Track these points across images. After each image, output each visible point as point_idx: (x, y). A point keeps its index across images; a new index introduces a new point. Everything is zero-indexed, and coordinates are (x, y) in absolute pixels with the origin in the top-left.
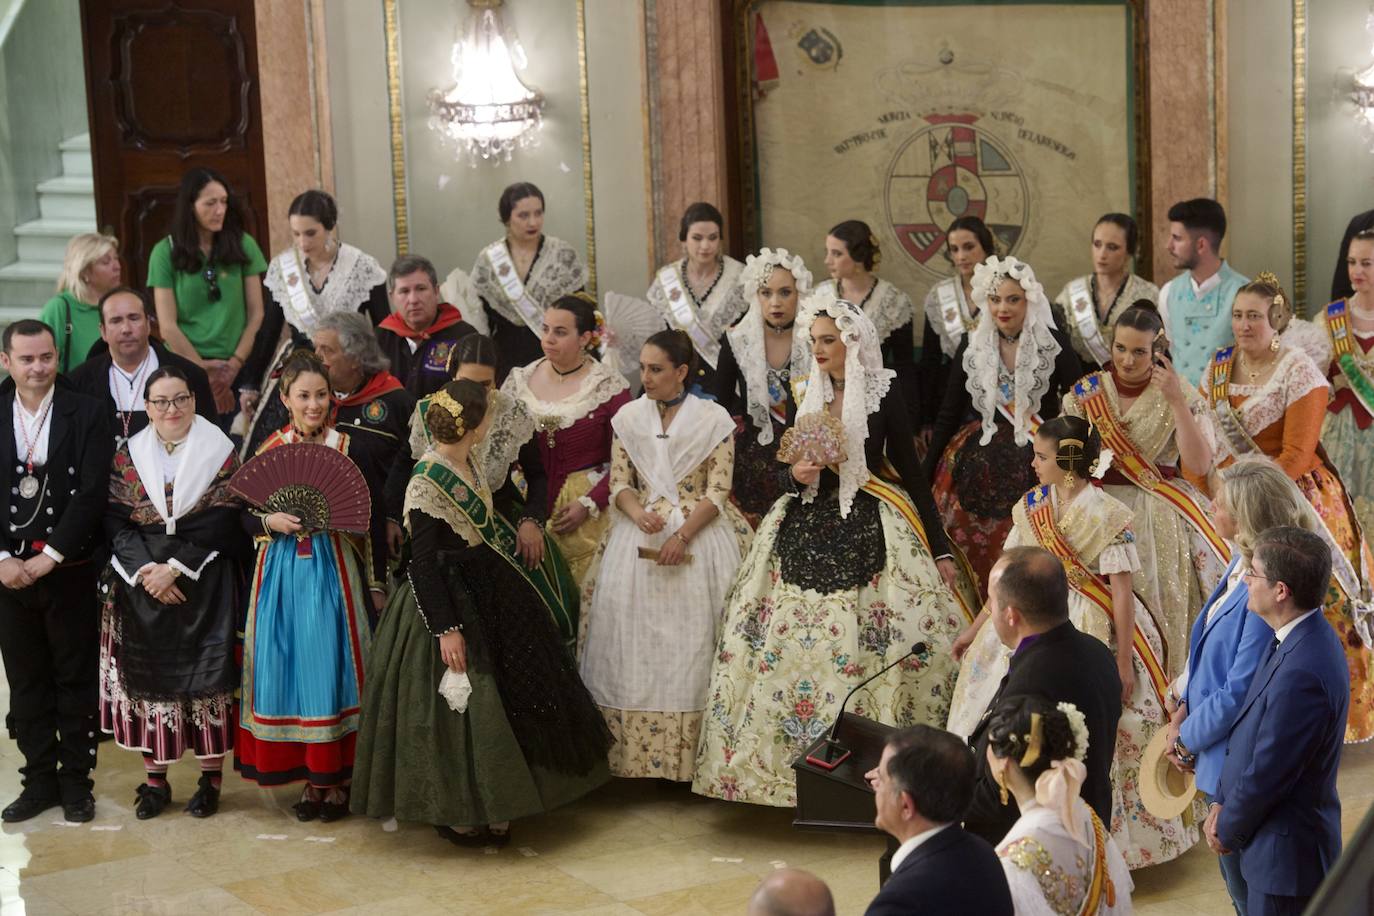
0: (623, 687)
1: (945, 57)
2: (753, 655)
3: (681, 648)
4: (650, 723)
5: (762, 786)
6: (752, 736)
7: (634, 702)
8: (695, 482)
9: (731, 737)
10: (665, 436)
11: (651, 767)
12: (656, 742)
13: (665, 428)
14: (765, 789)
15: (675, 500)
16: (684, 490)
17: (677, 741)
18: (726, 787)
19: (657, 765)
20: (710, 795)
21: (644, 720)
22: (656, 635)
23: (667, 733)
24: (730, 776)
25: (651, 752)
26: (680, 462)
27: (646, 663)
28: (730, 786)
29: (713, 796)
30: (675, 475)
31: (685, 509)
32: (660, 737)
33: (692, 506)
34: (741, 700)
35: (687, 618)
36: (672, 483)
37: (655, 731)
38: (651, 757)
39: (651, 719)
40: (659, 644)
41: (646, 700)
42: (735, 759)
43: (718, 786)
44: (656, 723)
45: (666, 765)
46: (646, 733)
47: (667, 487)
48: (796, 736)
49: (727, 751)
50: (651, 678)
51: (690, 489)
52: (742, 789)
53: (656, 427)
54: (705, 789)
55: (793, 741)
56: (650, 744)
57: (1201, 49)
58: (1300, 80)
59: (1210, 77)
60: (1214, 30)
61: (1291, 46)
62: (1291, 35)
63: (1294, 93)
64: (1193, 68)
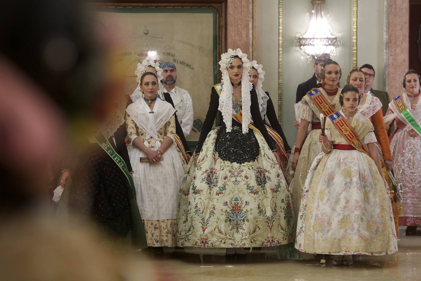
0: (145, 211)
1: (146, 32)
2: (210, 190)
3: (165, 194)
4: (154, 225)
5: (220, 240)
6: (215, 220)
7: (149, 216)
8: (162, 131)
9: (204, 222)
10: (153, 112)
11: (155, 243)
12: (157, 232)
13: (152, 109)
14: (221, 241)
15: (157, 138)
16: (159, 134)
17: (166, 230)
18: (203, 242)
19: (157, 242)
20: (195, 246)
21: (152, 224)
22: (155, 190)
23: (162, 228)
24: (205, 237)
25: (155, 237)
26: (158, 123)
27: (152, 201)
28: (204, 242)
29: (197, 246)
30: (156, 128)
31: (160, 141)
32: (158, 230)
33: (162, 140)
34: (207, 207)
35: (166, 183)
36: (156, 131)
37: (156, 228)
38: (155, 239)
39: (155, 223)
40: (156, 193)
41: (152, 216)
42: (207, 231)
43: (199, 242)
44: (156, 225)
45: (162, 241)
46: (153, 229)
47: (154, 133)
48: (233, 219)
49: (203, 228)
50: (154, 207)
51: (161, 134)
52: (210, 243)
53: (148, 109)
54: (193, 244)
55: (232, 221)
56: (154, 233)
57: (247, 26)
58: (281, 38)
59: (251, 36)
60: (253, 19)
61: (278, 26)
62: (278, 22)
63: (279, 43)
64: (244, 33)
